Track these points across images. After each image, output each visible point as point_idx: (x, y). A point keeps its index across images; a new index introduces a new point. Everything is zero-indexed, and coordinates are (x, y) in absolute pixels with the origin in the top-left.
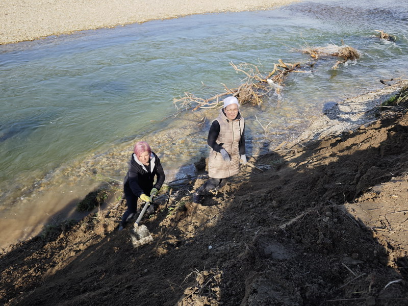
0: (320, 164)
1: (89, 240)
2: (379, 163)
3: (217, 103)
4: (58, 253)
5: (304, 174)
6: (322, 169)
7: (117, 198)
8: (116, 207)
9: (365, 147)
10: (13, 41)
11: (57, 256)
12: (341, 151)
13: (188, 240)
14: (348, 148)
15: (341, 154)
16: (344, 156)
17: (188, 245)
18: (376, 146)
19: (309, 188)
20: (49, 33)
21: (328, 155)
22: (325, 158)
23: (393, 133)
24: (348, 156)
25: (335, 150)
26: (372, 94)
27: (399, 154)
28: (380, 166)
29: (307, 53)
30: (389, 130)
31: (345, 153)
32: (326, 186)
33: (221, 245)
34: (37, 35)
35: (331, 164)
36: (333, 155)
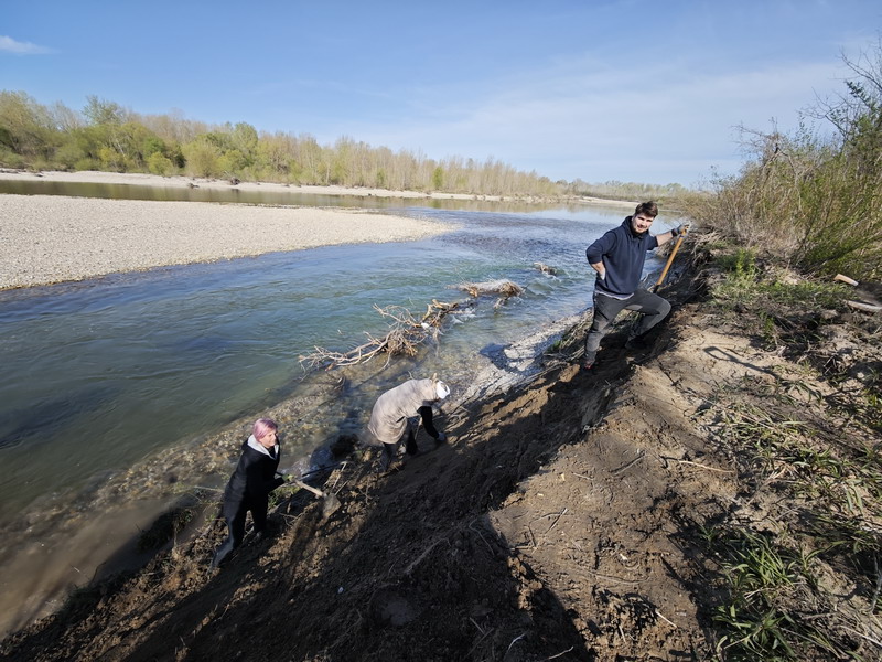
0: (480, 439)
1: (150, 607)
2: (539, 435)
3: (359, 357)
4: (88, 643)
5: (464, 455)
6: (481, 446)
7: (208, 517)
8: (205, 534)
9: (526, 413)
10: (43, 282)
11: (84, 651)
12: (503, 419)
13: (310, 582)
14: (510, 415)
15: (503, 423)
16: (506, 425)
17: (309, 591)
18: (537, 412)
19: (467, 475)
20: (109, 271)
21: (490, 424)
22: (486, 429)
23: (553, 394)
24: (509, 426)
25: (497, 416)
26: (539, 335)
27: (559, 420)
28: (541, 439)
29: (465, 290)
30: (549, 390)
31: (507, 422)
32: (486, 472)
33: (357, 583)
34: (89, 273)
35: (492, 438)
36: (494, 426)
